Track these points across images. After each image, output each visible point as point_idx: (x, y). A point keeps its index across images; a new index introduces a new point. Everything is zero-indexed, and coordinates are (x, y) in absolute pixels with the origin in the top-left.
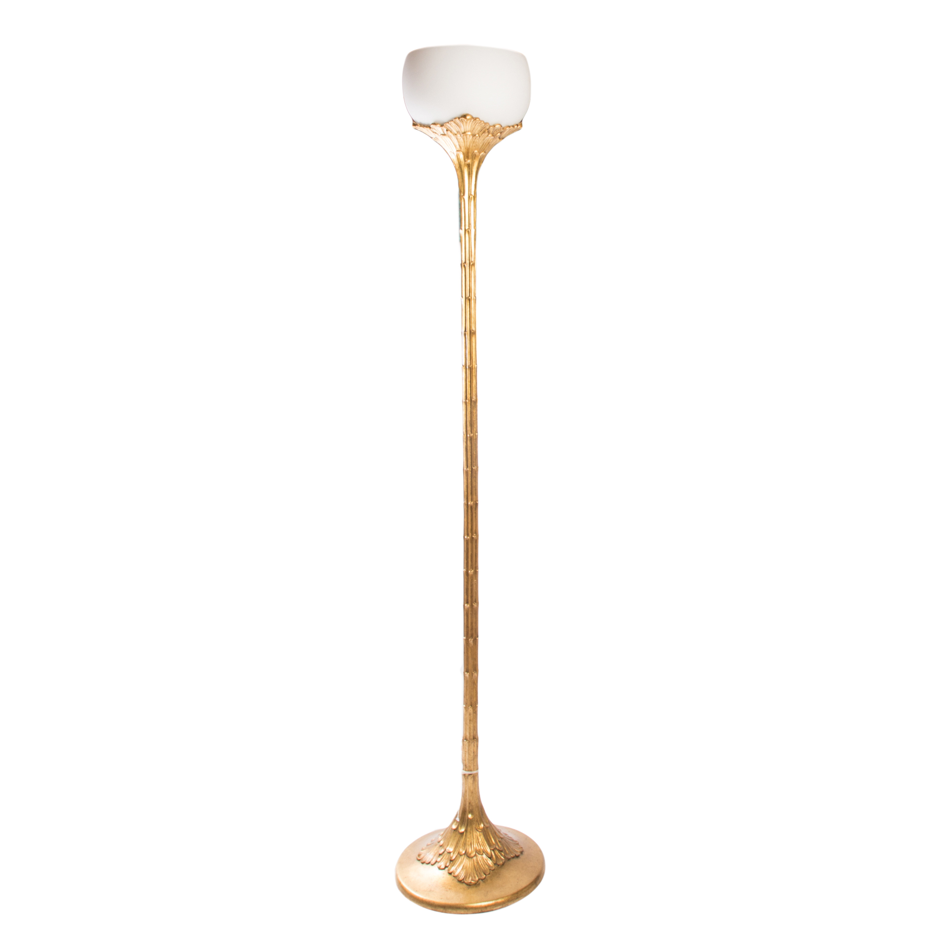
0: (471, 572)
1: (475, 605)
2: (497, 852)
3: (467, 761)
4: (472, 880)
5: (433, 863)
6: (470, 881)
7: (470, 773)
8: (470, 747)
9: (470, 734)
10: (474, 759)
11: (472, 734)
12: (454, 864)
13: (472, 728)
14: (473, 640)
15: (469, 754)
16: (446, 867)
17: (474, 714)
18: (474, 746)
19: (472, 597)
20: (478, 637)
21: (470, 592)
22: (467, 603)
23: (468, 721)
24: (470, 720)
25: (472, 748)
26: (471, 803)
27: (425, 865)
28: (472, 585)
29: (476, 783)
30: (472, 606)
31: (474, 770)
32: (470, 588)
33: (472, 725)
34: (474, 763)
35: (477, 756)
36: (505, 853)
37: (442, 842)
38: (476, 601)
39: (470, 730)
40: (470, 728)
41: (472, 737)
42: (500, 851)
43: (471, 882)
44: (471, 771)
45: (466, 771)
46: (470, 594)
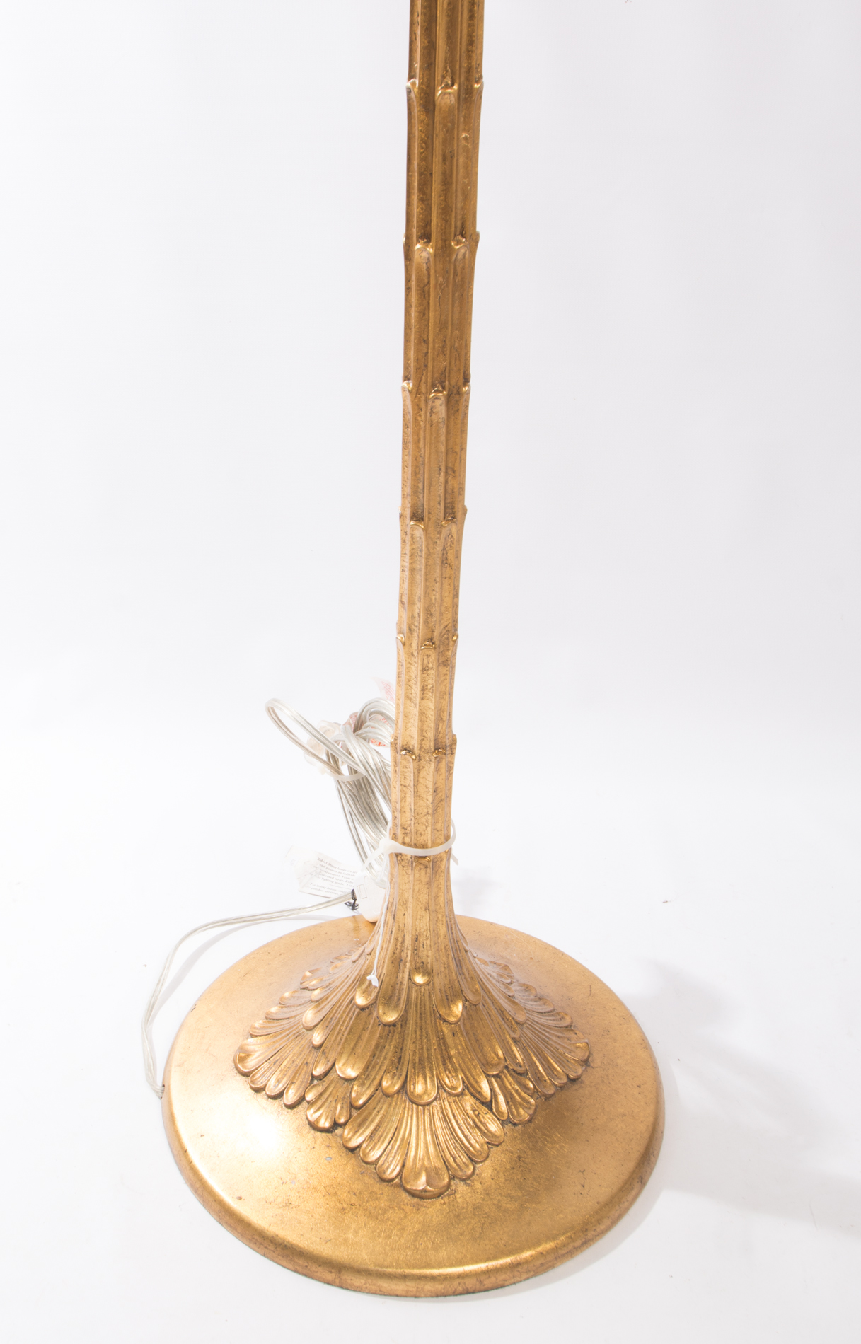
0: (446, 95)
1: (459, 248)
2: (509, 1081)
3: (408, 815)
4: (428, 1183)
5: (289, 1102)
6: (421, 1188)
7: (419, 852)
8: (423, 774)
9: (422, 732)
10: (435, 811)
11: (431, 734)
12: (365, 1120)
13: (431, 714)
14: (448, 398)
15: (417, 795)
16: (335, 1125)
17: (443, 670)
18: (437, 770)
19: (446, 211)
20: (466, 380)
21: (436, 186)
22: (426, 236)
23: (416, 691)
24: (423, 690)
25: (430, 778)
26: (421, 939)
27: (261, 1097)
28: (448, 158)
29: (442, 881)
30: (444, 251)
31: (434, 844)
32: (437, 168)
33: (432, 706)
34: (435, 823)
35: (448, 797)
36: (538, 1079)
37: (317, 1038)
38: (467, 232)
39: (422, 721)
40: (422, 713)
41: (430, 744)
42: (519, 1075)
43: (425, 1190)
44: (424, 846)
45: (404, 844)
46: (435, 200)
